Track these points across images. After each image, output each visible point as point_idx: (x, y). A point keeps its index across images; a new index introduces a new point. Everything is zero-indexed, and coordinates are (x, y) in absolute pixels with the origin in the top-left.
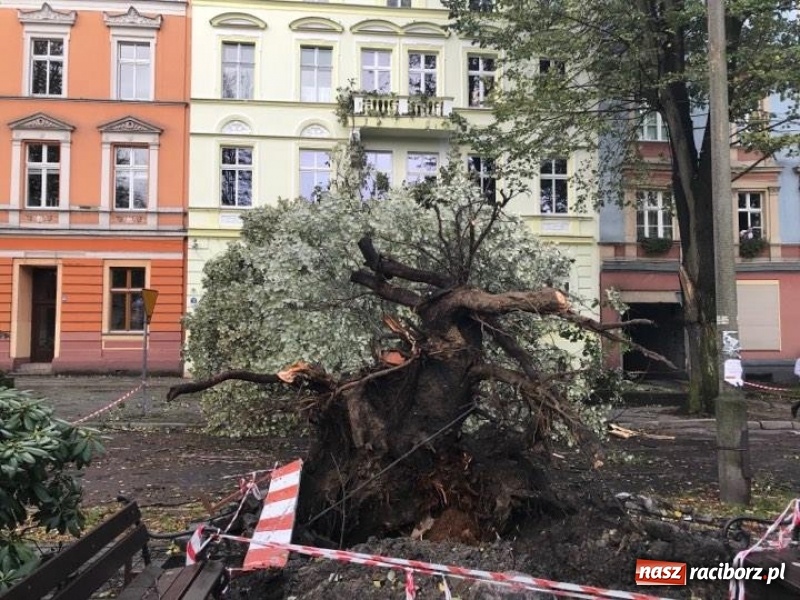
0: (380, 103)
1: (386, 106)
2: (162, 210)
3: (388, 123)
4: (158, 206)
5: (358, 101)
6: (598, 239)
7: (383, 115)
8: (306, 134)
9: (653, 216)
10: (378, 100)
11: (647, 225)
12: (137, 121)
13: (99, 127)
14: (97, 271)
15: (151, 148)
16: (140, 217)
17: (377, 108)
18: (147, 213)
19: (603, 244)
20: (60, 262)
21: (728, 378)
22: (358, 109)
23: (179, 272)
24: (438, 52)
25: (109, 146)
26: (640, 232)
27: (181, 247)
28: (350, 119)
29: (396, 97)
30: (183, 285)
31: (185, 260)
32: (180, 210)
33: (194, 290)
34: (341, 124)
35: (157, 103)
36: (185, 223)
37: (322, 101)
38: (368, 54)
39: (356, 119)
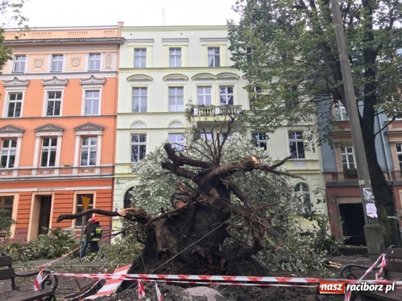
0: (206, 110)
1: (209, 111)
2: (102, 165)
3: (210, 119)
4: (100, 164)
5: (195, 110)
6: (322, 170)
7: (208, 115)
8: (171, 127)
9: (351, 157)
10: (205, 109)
11: (348, 163)
12: (92, 125)
13: (75, 129)
14: (70, 196)
15: (99, 136)
16: (92, 170)
17: (205, 112)
18: (95, 167)
19: (325, 173)
20: (54, 193)
21: (368, 214)
22: (195, 113)
23: (110, 195)
24: (233, 86)
25: (79, 137)
26: (345, 166)
27: (111, 183)
28: (192, 118)
29: (213, 107)
30: (112, 202)
31: (113, 189)
32: (111, 165)
33: (116, 204)
34: (188, 121)
35: (102, 116)
36: (113, 171)
37: (179, 111)
38: (200, 89)
39: (195, 118)
